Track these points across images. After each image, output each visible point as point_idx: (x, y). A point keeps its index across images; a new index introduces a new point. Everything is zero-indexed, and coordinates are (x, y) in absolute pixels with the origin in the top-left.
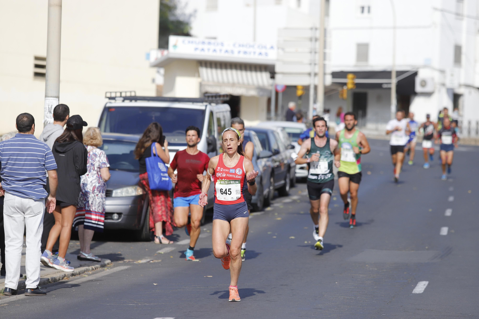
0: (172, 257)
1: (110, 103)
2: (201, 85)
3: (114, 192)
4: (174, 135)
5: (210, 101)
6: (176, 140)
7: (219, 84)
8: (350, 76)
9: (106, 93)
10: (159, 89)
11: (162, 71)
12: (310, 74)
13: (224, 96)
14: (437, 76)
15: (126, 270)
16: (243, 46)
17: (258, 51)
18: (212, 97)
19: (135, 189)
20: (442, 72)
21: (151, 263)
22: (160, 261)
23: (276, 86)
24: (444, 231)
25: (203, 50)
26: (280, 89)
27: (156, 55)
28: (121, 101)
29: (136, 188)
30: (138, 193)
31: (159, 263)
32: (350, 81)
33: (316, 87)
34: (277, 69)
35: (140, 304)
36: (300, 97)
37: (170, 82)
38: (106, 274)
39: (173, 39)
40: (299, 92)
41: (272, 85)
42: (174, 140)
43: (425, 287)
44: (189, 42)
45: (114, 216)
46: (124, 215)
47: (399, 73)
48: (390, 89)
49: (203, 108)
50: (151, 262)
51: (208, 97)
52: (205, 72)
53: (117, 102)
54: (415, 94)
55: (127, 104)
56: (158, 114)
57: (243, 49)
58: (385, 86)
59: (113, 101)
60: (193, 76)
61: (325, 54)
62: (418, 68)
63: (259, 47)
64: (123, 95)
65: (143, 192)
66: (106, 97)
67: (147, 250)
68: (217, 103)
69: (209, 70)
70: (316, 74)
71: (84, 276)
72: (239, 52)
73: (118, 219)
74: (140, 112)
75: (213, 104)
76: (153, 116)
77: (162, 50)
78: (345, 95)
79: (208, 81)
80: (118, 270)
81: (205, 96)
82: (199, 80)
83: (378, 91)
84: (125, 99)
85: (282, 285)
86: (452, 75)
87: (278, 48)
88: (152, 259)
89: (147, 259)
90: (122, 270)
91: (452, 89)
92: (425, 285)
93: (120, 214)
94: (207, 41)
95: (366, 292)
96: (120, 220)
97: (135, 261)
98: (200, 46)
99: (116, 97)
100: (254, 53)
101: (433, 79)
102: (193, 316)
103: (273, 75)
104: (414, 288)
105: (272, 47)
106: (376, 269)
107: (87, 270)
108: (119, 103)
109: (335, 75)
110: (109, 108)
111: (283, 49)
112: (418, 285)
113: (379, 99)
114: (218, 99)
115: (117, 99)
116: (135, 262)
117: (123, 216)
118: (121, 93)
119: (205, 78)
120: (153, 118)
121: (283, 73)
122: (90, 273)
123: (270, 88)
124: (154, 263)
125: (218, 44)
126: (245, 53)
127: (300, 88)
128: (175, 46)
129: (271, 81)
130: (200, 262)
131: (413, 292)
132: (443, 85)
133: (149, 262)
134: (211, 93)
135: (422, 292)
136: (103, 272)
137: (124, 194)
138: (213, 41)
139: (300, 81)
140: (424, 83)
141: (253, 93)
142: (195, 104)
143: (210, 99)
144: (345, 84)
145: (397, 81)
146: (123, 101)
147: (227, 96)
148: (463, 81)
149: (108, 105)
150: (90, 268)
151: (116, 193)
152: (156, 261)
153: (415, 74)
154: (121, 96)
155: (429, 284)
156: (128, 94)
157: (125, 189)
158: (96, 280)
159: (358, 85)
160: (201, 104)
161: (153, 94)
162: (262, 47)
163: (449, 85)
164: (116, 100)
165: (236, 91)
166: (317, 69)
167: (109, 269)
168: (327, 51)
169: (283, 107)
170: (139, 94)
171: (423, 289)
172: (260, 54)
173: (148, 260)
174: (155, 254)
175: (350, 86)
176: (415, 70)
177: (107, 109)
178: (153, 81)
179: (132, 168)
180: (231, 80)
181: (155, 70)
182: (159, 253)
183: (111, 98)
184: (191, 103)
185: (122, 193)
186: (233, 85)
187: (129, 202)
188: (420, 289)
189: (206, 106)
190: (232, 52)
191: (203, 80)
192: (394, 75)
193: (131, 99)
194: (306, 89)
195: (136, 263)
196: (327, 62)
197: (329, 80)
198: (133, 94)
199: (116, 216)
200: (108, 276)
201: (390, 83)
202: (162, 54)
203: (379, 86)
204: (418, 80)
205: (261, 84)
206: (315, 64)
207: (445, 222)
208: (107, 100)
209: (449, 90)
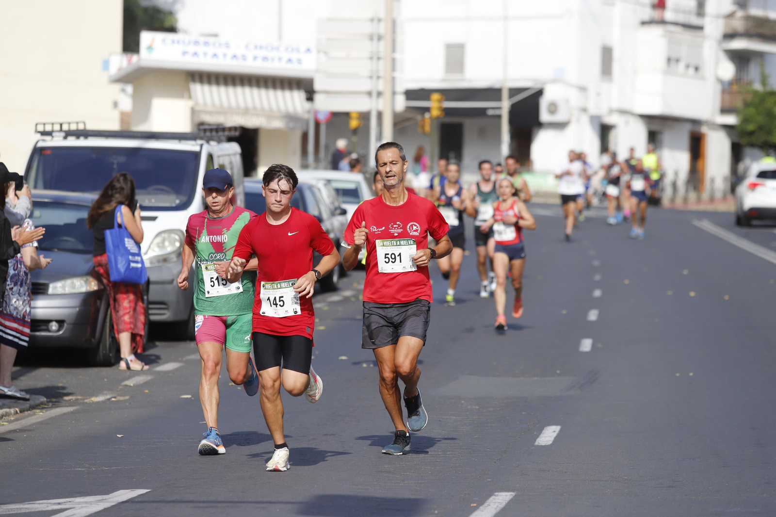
0: (147, 391)
1: (44, 140)
2: (193, 112)
3: (51, 286)
4: (149, 194)
5: (208, 137)
6: (153, 201)
7: (223, 111)
8: (435, 97)
9: (37, 125)
10: (124, 117)
11: (129, 89)
12: (369, 94)
13: (230, 129)
14: (574, 98)
15: (72, 413)
16: (261, 47)
17: (286, 56)
18: (211, 130)
19: (86, 282)
20: (583, 89)
21: (113, 401)
22: (127, 398)
23: (316, 113)
24: (586, 345)
25: (195, 54)
26: (322, 117)
27: (120, 62)
28: (61, 138)
29: (87, 279)
30: (90, 287)
31: (126, 401)
32: (435, 105)
33: (380, 115)
34: (317, 86)
35: (94, 468)
36: (355, 131)
37: (142, 106)
38: (39, 420)
39: (146, 37)
40: (354, 123)
41: (309, 112)
42: (150, 201)
43: (555, 435)
44: (173, 42)
45: (52, 326)
46: (68, 324)
47: (514, 92)
48: (499, 117)
49: (196, 148)
50: (113, 399)
51: (205, 130)
52: (199, 90)
53: (55, 139)
54: (540, 125)
55: (72, 142)
56: (122, 159)
57: (261, 53)
58: (490, 112)
59: (48, 138)
60: (181, 96)
61: (394, 60)
62: (544, 83)
63: (287, 49)
64: (65, 127)
65: (99, 286)
66: (37, 132)
67: (106, 380)
68: (219, 141)
69: (206, 88)
70: (379, 94)
71: (2, 423)
72: (255, 58)
73: (58, 330)
74: (94, 156)
75: (213, 143)
76: (115, 162)
77: (129, 55)
78: (427, 128)
79: (205, 104)
80: (57, 414)
81: (199, 130)
82: (190, 103)
83: (479, 121)
84: (68, 134)
85: (327, 435)
86: (598, 94)
87: (319, 52)
88: (114, 395)
89: (106, 394)
90: (65, 414)
91: (598, 117)
92: (554, 431)
93: (61, 322)
94: (202, 40)
95: (461, 444)
96: (61, 332)
97: (87, 399)
98: (192, 49)
99: (53, 131)
100: (280, 59)
101: (567, 101)
102: (182, 487)
103: (310, 95)
104: (538, 436)
105: (308, 50)
106: (477, 407)
107: (7, 414)
108: (57, 141)
109: (410, 94)
110: (43, 149)
111: (326, 53)
112: (544, 431)
113: (482, 133)
114: (220, 133)
115: (54, 134)
116: (86, 401)
117: (65, 325)
118: (61, 125)
119: (200, 100)
120: (115, 166)
121: (327, 92)
122: (12, 419)
123: (306, 116)
124: (118, 402)
125: (220, 45)
126: (265, 59)
127: (354, 115)
128: (150, 48)
129: (307, 105)
130: (193, 399)
131: (536, 443)
132: (584, 110)
133: (109, 399)
134: (209, 125)
135: (551, 443)
136: (33, 417)
137: (68, 290)
138: (211, 40)
139: (354, 105)
140: (553, 108)
141: (278, 124)
142: (183, 142)
143: (208, 134)
144: (428, 109)
145: (511, 104)
146: (65, 138)
147: (235, 129)
148: (615, 105)
149: (40, 144)
150: (12, 411)
151: (55, 288)
152: (121, 398)
153: (540, 93)
154: (61, 130)
155: (561, 431)
156: (73, 127)
157: (69, 282)
158: (22, 430)
159: (448, 112)
160: (193, 142)
161: (115, 126)
162: (292, 50)
163: (593, 111)
164: (53, 137)
165: (250, 122)
166: (381, 86)
167: (43, 412)
168: (397, 56)
169: (327, 147)
170: (91, 126)
171: (552, 439)
172: (290, 60)
173: (108, 397)
174: (120, 387)
175: (435, 113)
176: (538, 86)
177: (38, 152)
178: (116, 105)
179: (80, 247)
180: (242, 104)
181: (118, 87)
182: (126, 385)
183: (44, 133)
184: (176, 141)
185: (63, 287)
186: (246, 112)
187: (75, 302)
188: (547, 439)
189: (201, 146)
190: (244, 58)
191: (197, 104)
192: (505, 95)
193: (78, 134)
194: (365, 117)
195: (88, 402)
196: (397, 74)
197: (401, 104)
198: (81, 127)
199: (54, 326)
200: (41, 423)
201: (500, 108)
202: (129, 61)
203: (482, 112)
204: (544, 103)
205: (291, 109)
206: (378, 77)
207: (589, 330)
208: (39, 136)
209: (594, 119)
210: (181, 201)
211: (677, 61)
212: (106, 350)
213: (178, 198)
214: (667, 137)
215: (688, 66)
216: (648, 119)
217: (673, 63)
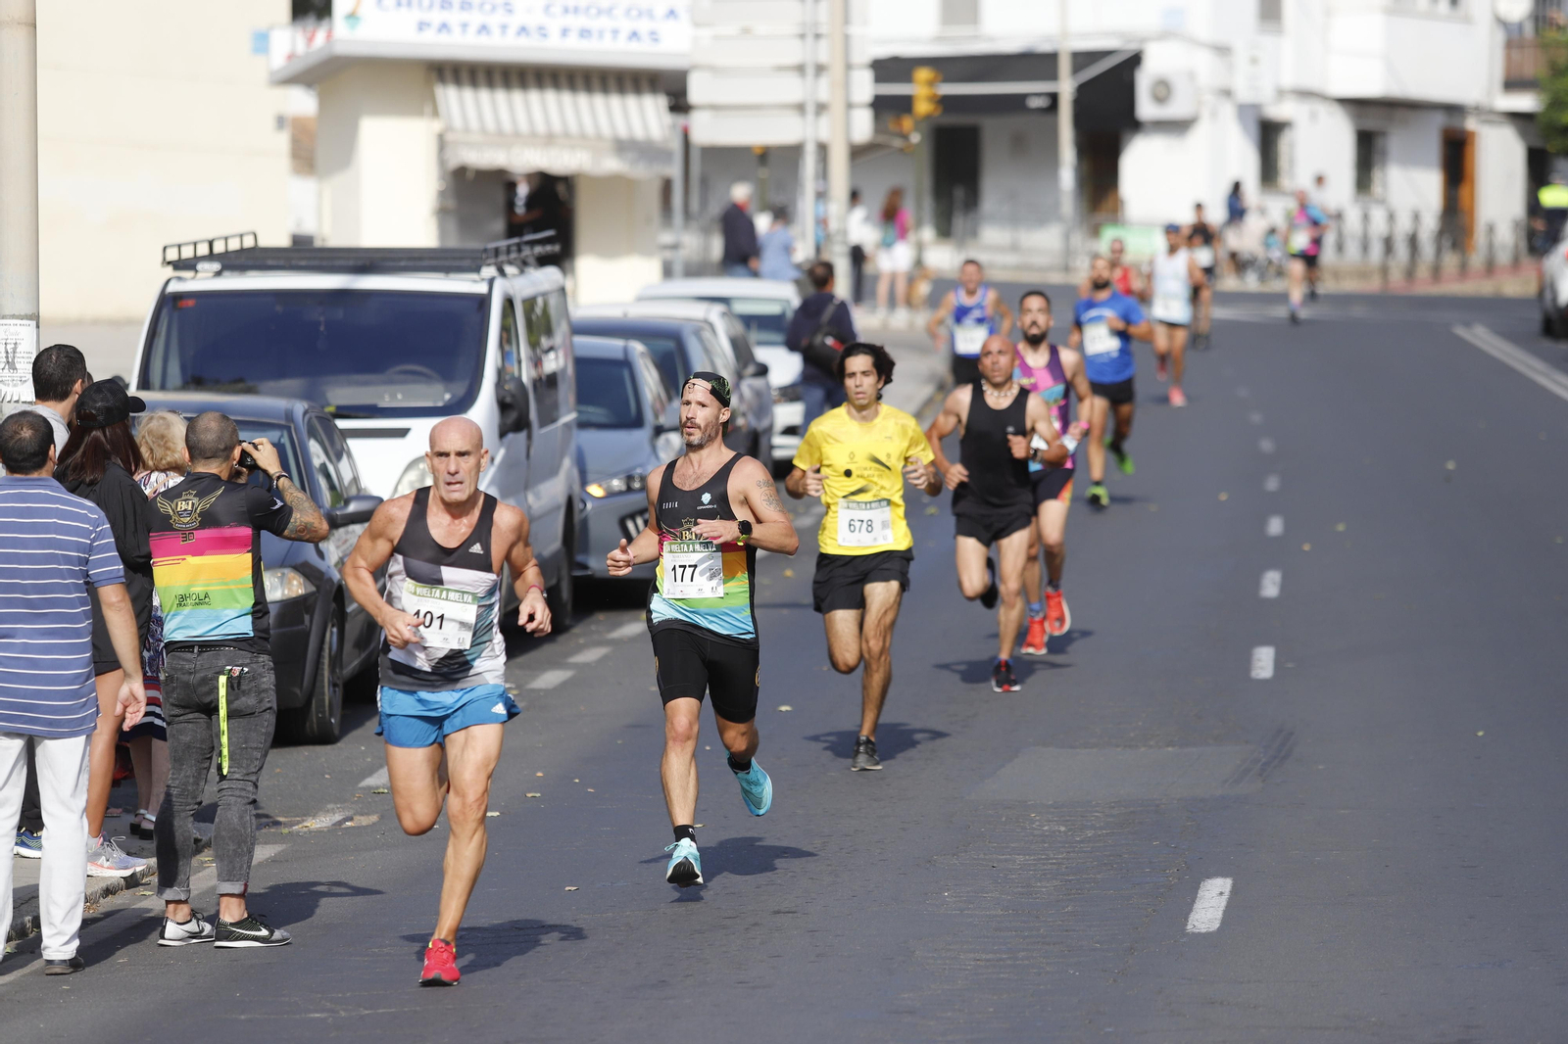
1: (179, 279)
4: (390, 382)
6: (399, 396)
8: (923, 74)
12: (801, 108)
14: (1204, 65)
16: (576, 11)
20: (1223, 50)
21: (349, 828)
22: (374, 819)
27: (290, 43)
28: (213, 275)
29: (283, 574)
30: (289, 589)
31: (372, 827)
32: (922, 90)
33: (823, 150)
34: (694, 97)
42: (393, 397)
48: (1054, 108)
49: (481, 288)
50: (349, 824)
52: (455, 100)
54: (1136, 125)
57: (576, 21)
58: (1033, 104)
59: (187, 274)
62: (1144, 40)
63: (628, 12)
64: (219, 248)
66: (166, 263)
67: (327, 776)
70: (821, 108)
74: (279, 308)
76: (322, 318)
77: (309, 27)
82: (436, 126)
83: (1014, 122)
84: (225, 264)
86: (1254, 61)
88: (347, 813)
89: (333, 811)
91: (1256, 107)
97: (296, 823)
99: (195, 259)
100: (615, 33)
101: (1191, 76)
105: (672, 13)
108: (205, 280)
110: (178, 297)
113: (1019, 144)
115: (198, 265)
116: (295, 828)
118: (211, 245)
119: (457, 120)
120: (323, 328)
121: (714, 107)
123: (669, 146)
124: (358, 829)
128: (352, 17)
129: (671, 119)
132: (1227, 93)
133: (340, 824)
140: (1163, 91)
145: (1077, 84)
146: (220, 275)
148: (1288, 80)
149: (174, 287)
152: (363, 820)
153: (1135, 60)
154: (212, 255)
156: (234, 245)
162: (640, 14)
163: (1244, 95)
164: (196, 271)
166: (824, 92)
172: (635, 34)
173: (338, 817)
174: (357, 794)
175: (925, 107)
176: (1132, 47)
177: (169, 303)
183: (180, 265)
189: (491, 281)
192: (1064, 66)
195: (301, 832)
198: (249, 243)
204: (1143, 82)
206: (819, 70)
208: (169, 271)
209: (1245, 111)
210: (453, 396)
212: (323, 712)
213: (447, 391)
214: (1395, 142)
216: (1357, 106)
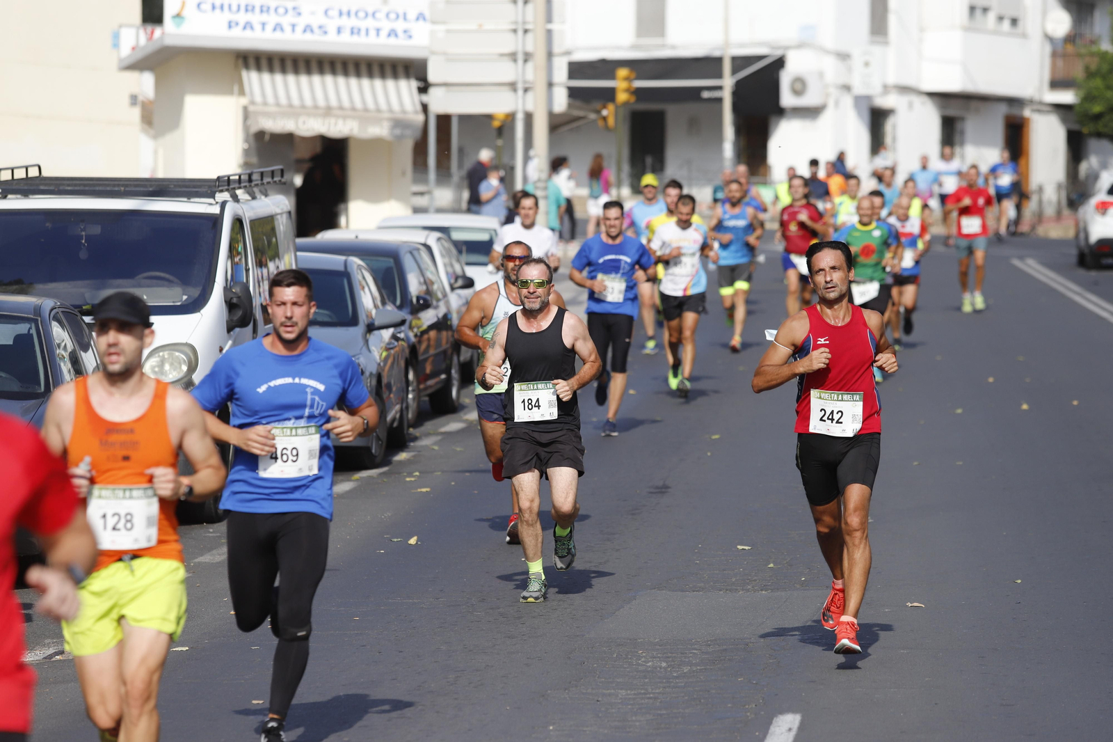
8: (622, 72)
14: (830, 66)
20: (843, 57)
32: (622, 84)
34: (432, 76)
47: (740, 62)
48: (718, 101)
49: (215, 210)
54: (780, 112)
56: (93, 229)
58: (706, 95)
62: (785, 48)
74: (48, 225)
76: (83, 234)
83: (690, 109)
86: (867, 64)
91: (868, 98)
101: (821, 75)
103: (424, 87)
113: (694, 126)
120: (84, 241)
132: (847, 88)
140: (800, 86)
141: (379, 131)
145: (735, 81)
148: (892, 78)
153: (779, 63)
159: (640, 94)
163: (859, 89)
175: (623, 97)
176: (776, 52)
189: (224, 204)
192: (727, 67)
201: (720, 88)
204: (786, 79)
205: (396, 108)
209: (860, 101)
210: (189, 298)
211: (985, 10)
214: (970, 126)
215: (1001, 18)
216: (942, 98)
217: (978, 13)
